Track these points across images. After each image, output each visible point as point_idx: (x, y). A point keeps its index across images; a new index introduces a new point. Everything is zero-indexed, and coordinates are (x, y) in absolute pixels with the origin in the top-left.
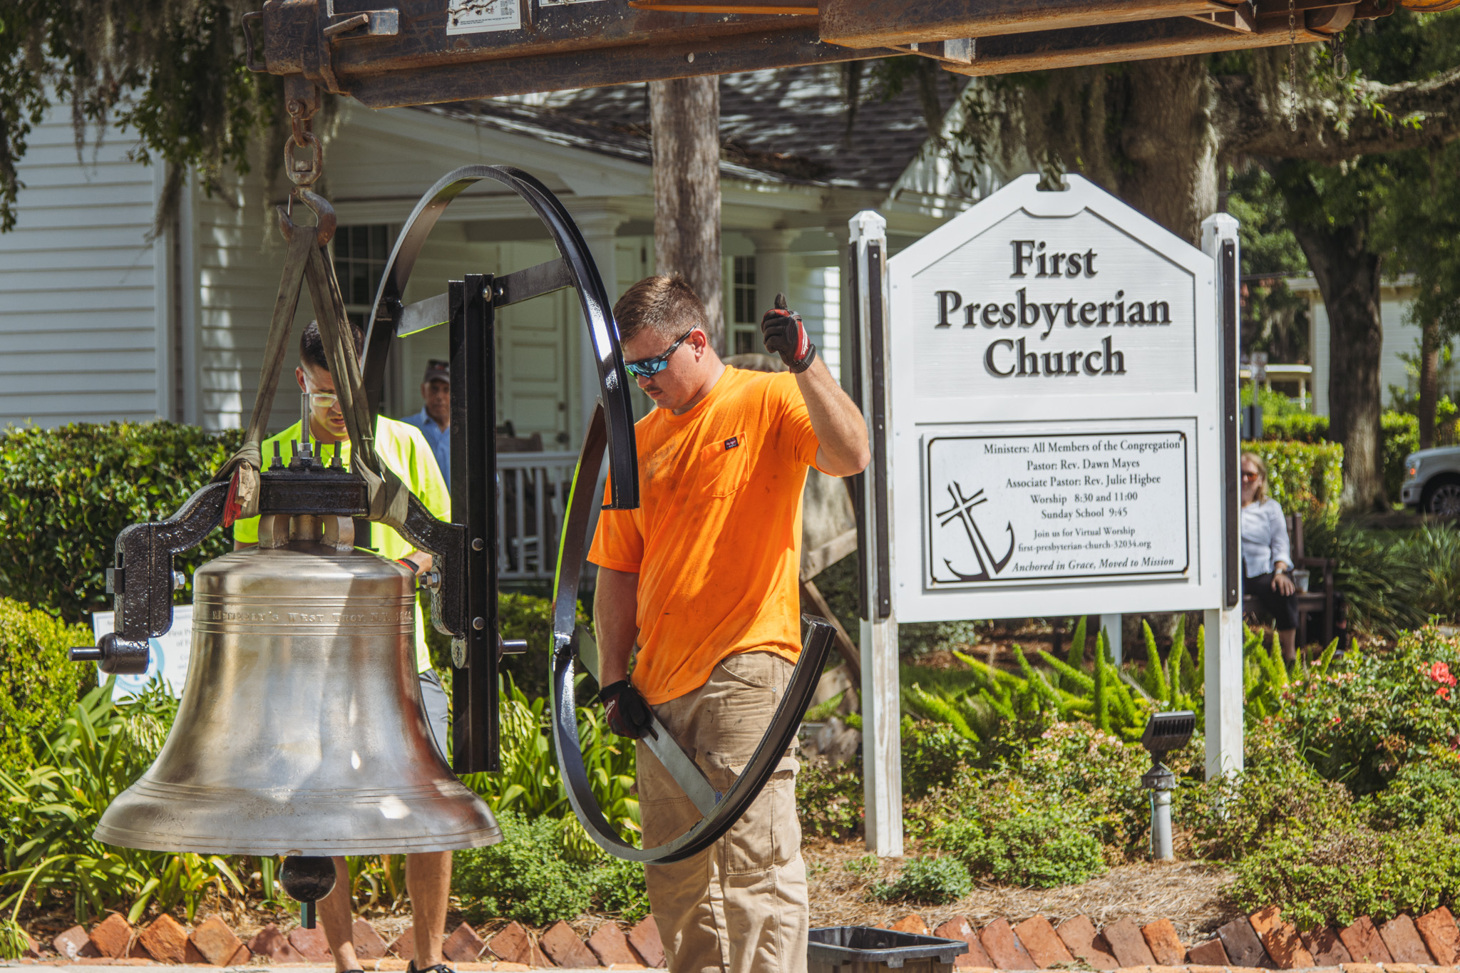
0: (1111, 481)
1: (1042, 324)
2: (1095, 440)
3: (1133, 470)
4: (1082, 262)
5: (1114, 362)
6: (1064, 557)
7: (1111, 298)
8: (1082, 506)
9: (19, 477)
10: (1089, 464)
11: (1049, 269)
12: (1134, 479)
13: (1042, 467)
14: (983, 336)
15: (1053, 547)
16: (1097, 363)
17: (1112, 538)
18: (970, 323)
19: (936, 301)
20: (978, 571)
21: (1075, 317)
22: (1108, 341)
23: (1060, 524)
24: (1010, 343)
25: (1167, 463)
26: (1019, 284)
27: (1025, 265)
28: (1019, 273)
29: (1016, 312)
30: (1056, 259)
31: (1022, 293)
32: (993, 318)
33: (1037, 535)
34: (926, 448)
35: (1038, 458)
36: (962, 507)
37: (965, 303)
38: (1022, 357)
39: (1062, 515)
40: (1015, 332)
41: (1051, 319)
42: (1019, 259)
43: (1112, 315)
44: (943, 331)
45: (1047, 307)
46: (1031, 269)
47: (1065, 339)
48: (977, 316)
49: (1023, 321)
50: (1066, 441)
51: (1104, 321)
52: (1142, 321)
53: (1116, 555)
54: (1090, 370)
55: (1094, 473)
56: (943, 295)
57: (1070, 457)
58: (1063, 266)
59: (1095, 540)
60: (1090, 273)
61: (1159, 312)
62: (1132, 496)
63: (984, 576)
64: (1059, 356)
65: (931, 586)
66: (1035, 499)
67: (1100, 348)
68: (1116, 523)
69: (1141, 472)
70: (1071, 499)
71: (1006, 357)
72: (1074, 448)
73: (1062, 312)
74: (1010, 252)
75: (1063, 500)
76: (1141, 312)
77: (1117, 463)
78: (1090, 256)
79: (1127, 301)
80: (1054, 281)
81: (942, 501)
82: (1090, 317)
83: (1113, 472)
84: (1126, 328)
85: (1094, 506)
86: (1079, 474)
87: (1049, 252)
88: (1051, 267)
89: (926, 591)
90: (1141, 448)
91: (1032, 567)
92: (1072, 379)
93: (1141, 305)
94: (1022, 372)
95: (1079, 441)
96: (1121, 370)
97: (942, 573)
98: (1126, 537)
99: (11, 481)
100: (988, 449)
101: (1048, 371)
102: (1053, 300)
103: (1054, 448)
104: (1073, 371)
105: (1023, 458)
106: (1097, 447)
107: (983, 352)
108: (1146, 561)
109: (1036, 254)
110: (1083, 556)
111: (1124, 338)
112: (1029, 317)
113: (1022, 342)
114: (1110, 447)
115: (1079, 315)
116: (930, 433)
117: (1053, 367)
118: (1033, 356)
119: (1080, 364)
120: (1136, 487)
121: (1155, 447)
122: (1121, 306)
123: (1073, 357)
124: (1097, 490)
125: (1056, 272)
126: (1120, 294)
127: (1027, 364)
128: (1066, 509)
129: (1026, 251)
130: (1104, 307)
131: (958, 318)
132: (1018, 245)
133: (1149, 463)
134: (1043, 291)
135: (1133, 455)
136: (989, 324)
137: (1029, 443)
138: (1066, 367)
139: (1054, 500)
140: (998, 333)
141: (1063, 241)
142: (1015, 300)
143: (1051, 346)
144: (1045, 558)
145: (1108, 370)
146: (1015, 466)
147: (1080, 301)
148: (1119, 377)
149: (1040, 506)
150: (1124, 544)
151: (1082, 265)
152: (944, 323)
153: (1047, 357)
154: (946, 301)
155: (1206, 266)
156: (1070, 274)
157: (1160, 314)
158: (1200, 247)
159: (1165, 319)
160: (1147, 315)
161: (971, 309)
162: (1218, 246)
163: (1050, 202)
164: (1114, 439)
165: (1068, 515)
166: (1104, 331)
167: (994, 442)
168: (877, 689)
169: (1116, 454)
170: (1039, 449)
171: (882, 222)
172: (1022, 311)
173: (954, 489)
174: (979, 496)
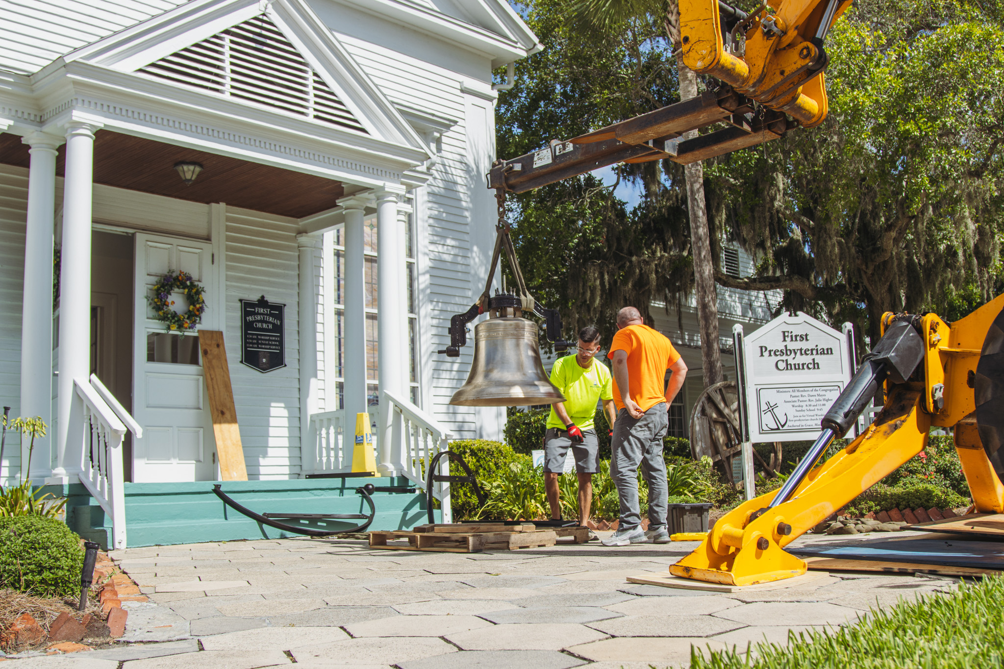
0: (817, 401)
1: (793, 355)
2: (811, 388)
3: (824, 397)
5: (816, 366)
6: (803, 423)
7: (814, 347)
8: (808, 408)
10: (809, 396)
11: (794, 339)
12: (824, 400)
13: (795, 396)
14: (774, 359)
15: (800, 420)
16: (810, 366)
17: (818, 418)
18: (770, 355)
19: (759, 349)
20: (776, 427)
21: (803, 352)
22: (814, 360)
23: (801, 413)
24: (783, 361)
25: (834, 395)
26: (785, 343)
27: (786, 338)
28: (784, 340)
29: (784, 352)
30: (796, 336)
31: (786, 346)
32: (777, 353)
33: (794, 416)
34: (758, 392)
35: (793, 394)
36: (770, 409)
37: (768, 349)
38: (787, 365)
39: (802, 411)
40: (784, 358)
41: (795, 353)
42: (784, 337)
43: (814, 352)
44: (762, 358)
45: (794, 350)
46: (788, 339)
47: (800, 359)
48: (772, 353)
49: (787, 354)
50: (802, 389)
51: (812, 354)
52: (824, 354)
54: (809, 368)
55: (811, 398)
56: (761, 347)
57: (803, 394)
58: (798, 338)
59: (813, 418)
60: (807, 340)
62: (824, 405)
63: (778, 429)
64: (799, 364)
65: (762, 432)
66: (793, 406)
67: (812, 362)
68: (819, 413)
69: (826, 398)
70: (804, 406)
71: (782, 365)
72: (804, 391)
73: (799, 351)
74: (782, 334)
75: (802, 406)
76: (823, 351)
77: (819, 395)
78: (806, 335)
79: (819, 348)
80: (796, 342)
81: (764, 407)
82: (807, 352)
83: (817, 398)
84: (819, 356)
85: (812, 408)
86: (807, 398)
87: (794, 334)
88: (794, 338)
89: (760, 433)
90: (826, 391)
91: (793, 426)
92: (803, 371)
93: (823, 349)
94: (787, 369)
95: (806, 389)
96: (818, 368)
97: (765, 428)
100: (778, 392)
101: (795, 369)
102: (796, 348)
103: (798, 391)
104: (803, 368)
105: (789, 394)
106: (812, 391)
107: (775, 363)
109: (790, 335)
110: (809, 423)
111: (819, 359)
112: (789, 353)
113: (787, 360)
114: (816, 390)
116: (759, 387)
117: (797, 367)
118: (791, 364)
120: (825, 402)
121: (830, 390)
122: (817, 350)
123: (803, 365)
124: (812, 403)
125: (796, 340)
126: (817, 346)
127: (788, 367)
128: (803, 409)
129: (786, 334)
130: (812, 350)
131: (766, 354)
132: (784, 333)
133: (828, 395)
134: (792, 346)
135: (824, 393)
136: (776, 355)
137: (791, 390)
138: (801, 367)
139: (799, 406)
140: (779, 358)
141: (798, 331)
142: (784, 348)
143: (796, 361)
144: (797, 423)
145: (814, 368)
146: (787, 396)
147: (804, 348)
148: (816, 371)
149: (795, 408)
151: (804, 338)
152: (762, 355)
153: (795, 365)
154: (763, 349)
155: (843, 337)
156: (800, 340)
157: (829, 351)
158: (841, 332)
159: (832, 353)
160: (825, 352)
161: (770, 351)
162: (846, 331)
163: (793, 319)
164: (817, 388)
165: (804, 411)
166: (812, 357)
167: (779, 389)
168: (746, 462)
169: (818, 392)
170: (794, 391)
171: (741, 326)
172: (786, 351)
173: (768, 403)
174: (776, 405)
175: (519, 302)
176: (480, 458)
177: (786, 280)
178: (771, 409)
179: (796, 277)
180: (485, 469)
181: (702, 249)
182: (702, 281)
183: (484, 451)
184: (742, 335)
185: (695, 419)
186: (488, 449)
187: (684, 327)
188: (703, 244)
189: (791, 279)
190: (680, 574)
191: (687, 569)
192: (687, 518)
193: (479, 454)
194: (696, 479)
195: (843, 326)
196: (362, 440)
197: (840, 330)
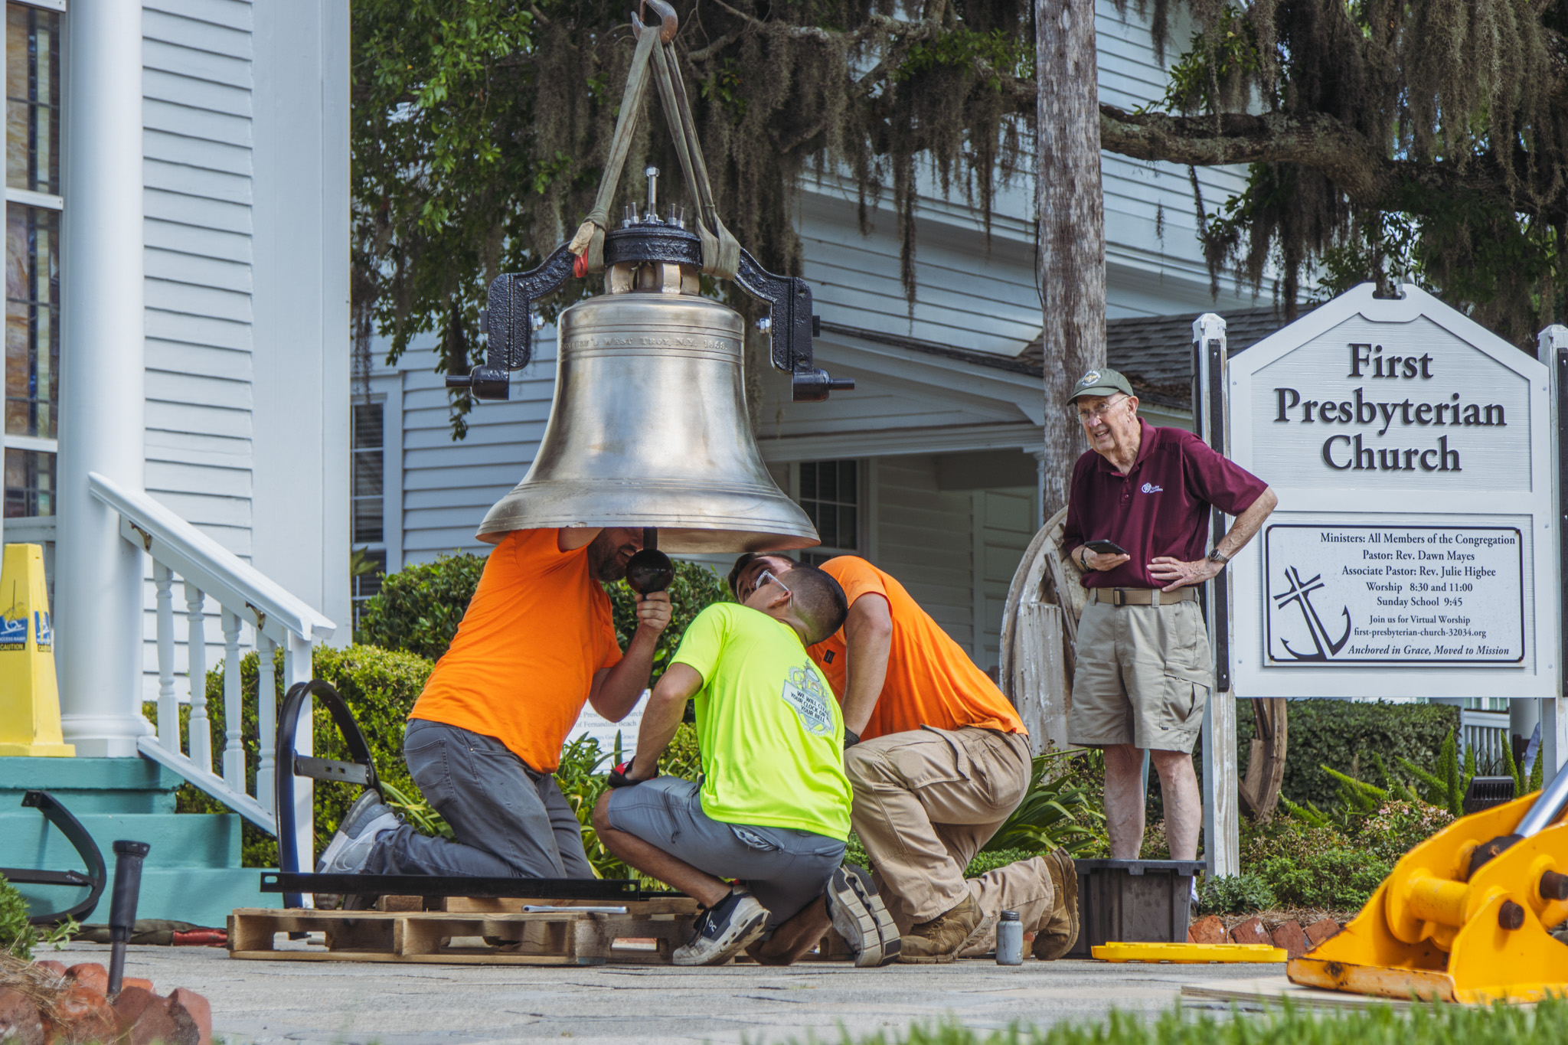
0: (1446, 573)
1: (1379, 422)
2: (1430, 533)
3: (1468, 563)
4: (1418, 366)
5: (1449, 460)
6: (1400, 642)
7: (1446, 400)
8: (1418, 595)
9: (443, 587)
10: (1424, 555)
11: (1385, 371)
12: (1469, 571)
13: (1378, 556)
14: (1320, 431)
15: (1388, 632)
16: (1433, 461)
17: (1447, 627)
18: (1308, 419)
19: (1275, 397)
20: (1315, 651)
21: (1411, 416)
22: (1443, 440)
23: (1396, 611)
24: (1347, 438)
25: (1501, 558)
26: (1356, 384)
27: (1362, 366)
28: (1356, 373)
29: (1353, 410)
30: (1392, 362)
31: (1359, 393)
32: (1330, 415)
33: (1373, 620)
35: (1374, 548)
36: (1299, 591)
37: (1303, 400)
38: (1359, 452)
39: (1397, 602)
40: (1352, 429)
41: (1388, 418)
42: (1356, 361)
43: (1447, 416)
44: (1281, 425)
45: (1383, 407)
46: (1367, 370)
47: (1402, 437)
48: (1315, 413)
49: (1360, 420)
50: (1403, 533)
51: (1439, 421)
52: (1477, 423)
53: (1451, 642)
54: (1426, 467)
55: (1429, 564)
56: (1281, 392)
57: (1406, 548)
58: (1399, 369)
59: (1430, 627)
60: (1426, 375)
61: (1495, 414)
62: (1468, 587)
63: (1320, 657)
64: (1395, 453)
65: (1270, 662)
66: (1371, 586)
67: (1437, 447)
68: (1452, 612)
69: (1476, 565)
70: (1406, 588)
71: (1342, 453)
72: (1409, 539)
73: (1398, 412)
74: (1348, 353)
75: (1399, 589)
76: (1476, 414)
77: (1452, 556)
78: (1425, 360)
79: (1463, 404)
80: (1391, 382)
81: (1280, 585)
82: (1425, 416)
83: (1448, 564)
84: (1461, 429)
85: (1429, 595)
86: (1414, 564)
87: (1385, 356)
88: (1385, 369)
89: (1264, 667)
90: (1476, 542)
91: (1367, 650)
92: (1408, 474)
93: (1476, 408)
94: (1359, 466)
95: (1413, 533)
96: (1456, 468)
97: (1279, 651)
98: (1462, 626)
99: (436, 591)
100: (1325, 538)
101: (1385, 467)
102: (1390, 400)
103: (1390, 539)
104: (1409, 467)
105: (1359, 547)
106: (1432, 540)
107: (1320, 447)
108: (1482, 650)
109: (1373, 356)
110: (1418, 642)
111: (1459, 438)
112: (1366, 415)
113: (1358, 438)
114: (1445, 540)
115: (1415, 415)
117: (1390, 463)
118: (1370, 452)
119: (1415, 461)
120: (1471, 579)
122: (1456, 408)
123: (1409, 454)
124: (1432, 581)
125: (1392, 374)
126: (1456, 396)
127: (1363, 459)
128: (1401, 596)
129: (1362, 353)
130: (1440, 408)
131: (1295, 414)
132: (1355, 348)
133: (1484, 556)
134: (1378, 391)
135: (1468, 549)
136: (1327, 420)
137: (1366, 533)
138: (1402, 463)
139: (1390, 587)
140: (1336, 429)
141: (1400, 345)
142: (1352, 399)
143: (1388, 443)
144: (1381, 642)
145: (1444, 468)
146: (1351, 554)
147: (1416, 402)
148: (1455, 474)
149: (1376, 594)
150: (1459, 632)
151: (1419, 368)
152: (1282, 418)
153: (1383, 453)
154: (1285, 398)
155: (1541, 374)
156: (1405, 376)
157: (1495, 415)
158: (1536, 357)
159: (1501, 423)
160: (1482, 418)
161: (1308, 406)
162: (1553, 354)
163: (1386, 309)
164: (1449, 534)
165: (1404, 603)
166: (1440, 431)
167: (1330, 531)
168: (1216, 758)
169: (1453, 547)
170: (1375, 539)
171: (1223, 323)
172: (1359, 410)
173: (1292, 573)
174: (1316, 581)
175: (696, 248)
176: (372, 706)
177: (1288, 131)
178: (1301, 590)
179: (1325, 121)
180: (383, 745)
181: (1071, 42)
182: (1064, 149)
183: (386, 686)
184: (1224, 348)
185: (1022, 611)
186: (400, 682)
187: (921, 277)
188: (1074, 24)
189: (1305, 128)
190: (1315, 979)
191: (1335, 968)
192: (1131, 901)
193: (368, 696)
194: (1069, 802)
195: (1541, 335)
196: (24, 633)
197: (1532, 349)
